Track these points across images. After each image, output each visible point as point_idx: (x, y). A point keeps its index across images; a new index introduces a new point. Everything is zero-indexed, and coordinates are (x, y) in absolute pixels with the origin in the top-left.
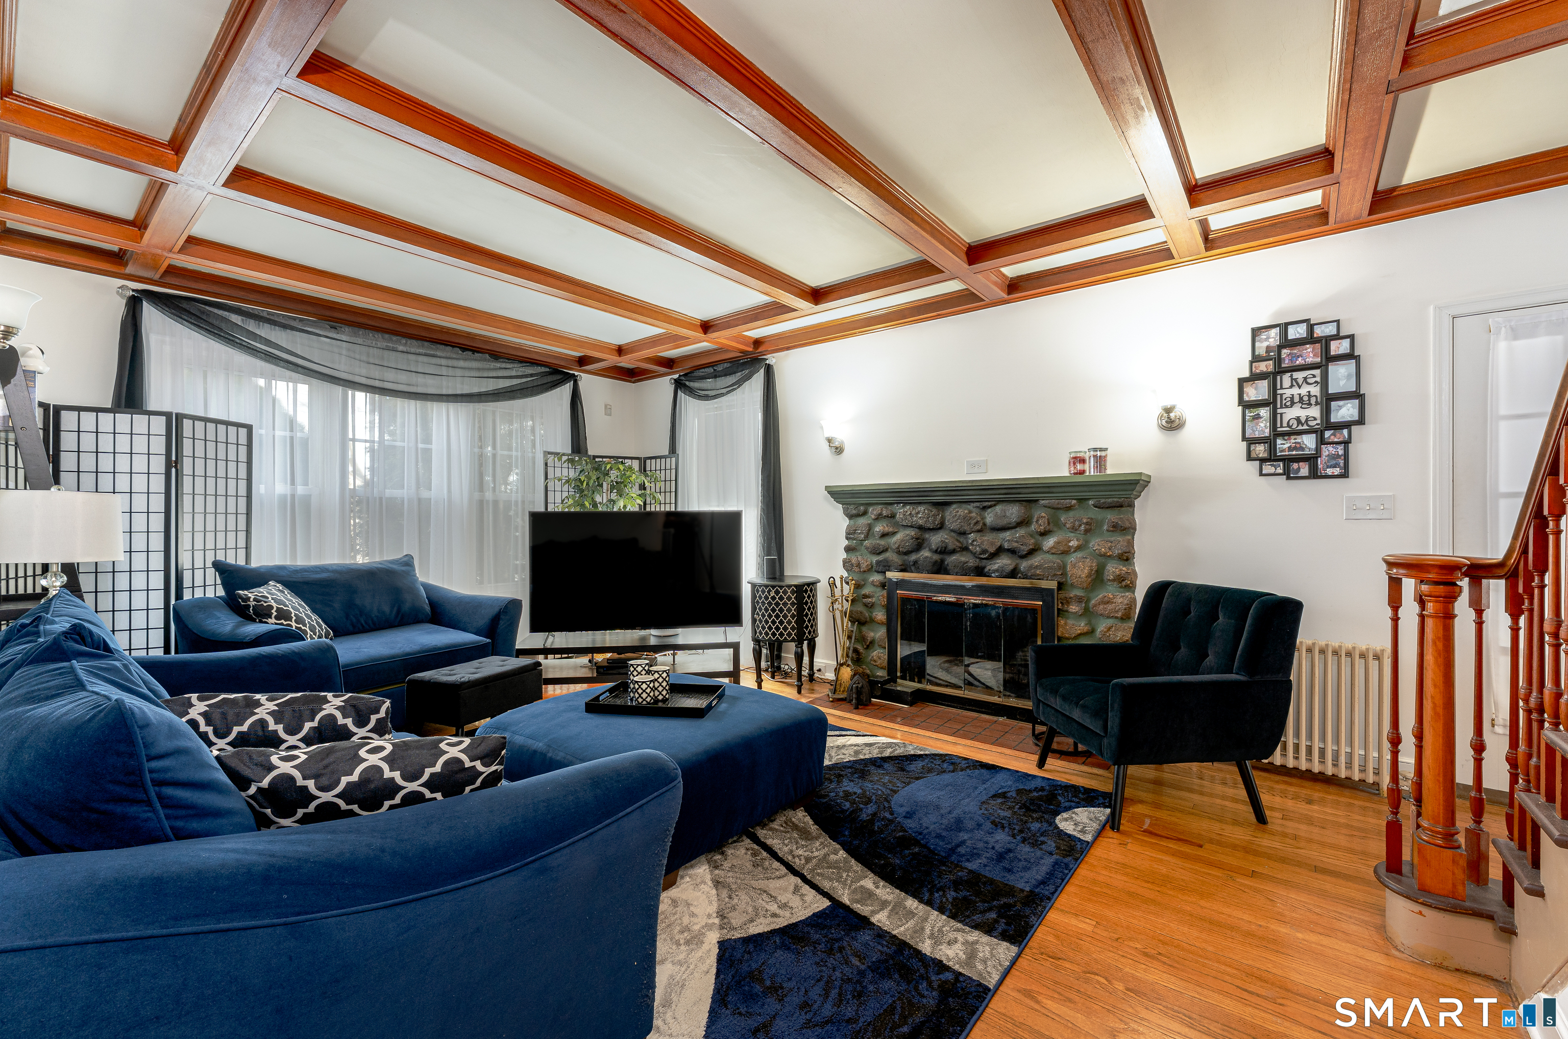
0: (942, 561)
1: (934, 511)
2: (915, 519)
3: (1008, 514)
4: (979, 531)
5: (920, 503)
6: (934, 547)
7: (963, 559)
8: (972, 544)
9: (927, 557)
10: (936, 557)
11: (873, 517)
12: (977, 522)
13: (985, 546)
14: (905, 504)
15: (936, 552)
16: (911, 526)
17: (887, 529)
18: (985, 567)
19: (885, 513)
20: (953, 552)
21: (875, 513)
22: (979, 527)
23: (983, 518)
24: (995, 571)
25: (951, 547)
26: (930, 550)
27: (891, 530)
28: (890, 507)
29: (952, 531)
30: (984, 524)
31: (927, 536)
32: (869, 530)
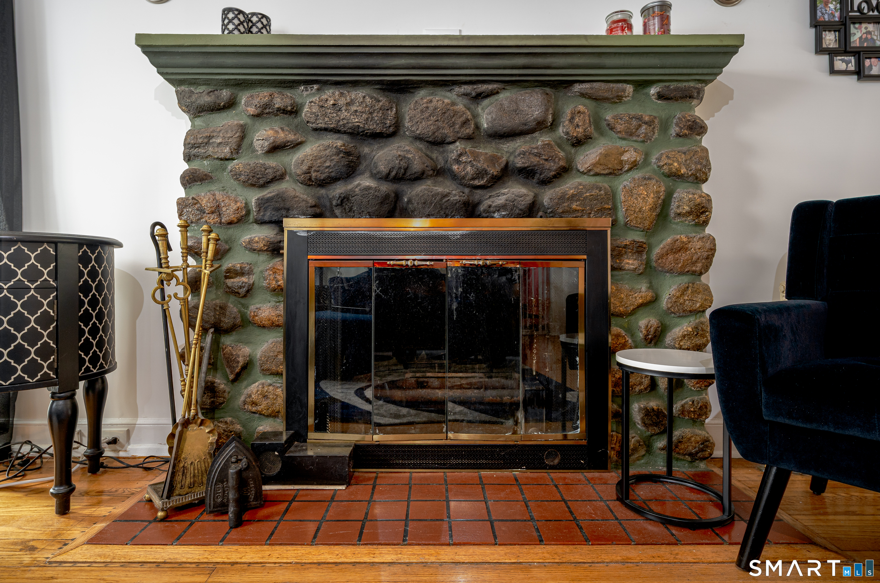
0: (398, 196)
1: (384, 101)
2: (344, 114)
3: (523, 107)
4: (469, 138)
5: (355, 84)
6: (383, 168)
7: (440, 189)
8: (457, 161)
9: (368, 188)
10: (385, 188)
11: (252, 110)
12: (466, 122)
13: (481, 164)
14: (324, 84)
15: (386, 178)
16: (336, 131)
17: (282, 136)
18: (479, 203)
19: (278, 103)
20: (420, 177)
21: (256, 101)
22: (469, 130)
23: (475, 116)
24: (499, 209)
25: (417, 166)
26: (374, 176)
27: (291, 137)
28: (288, 93)
29: (419, 138)
30: (477, 127)
31: (366, 150)
32: (242, 138)
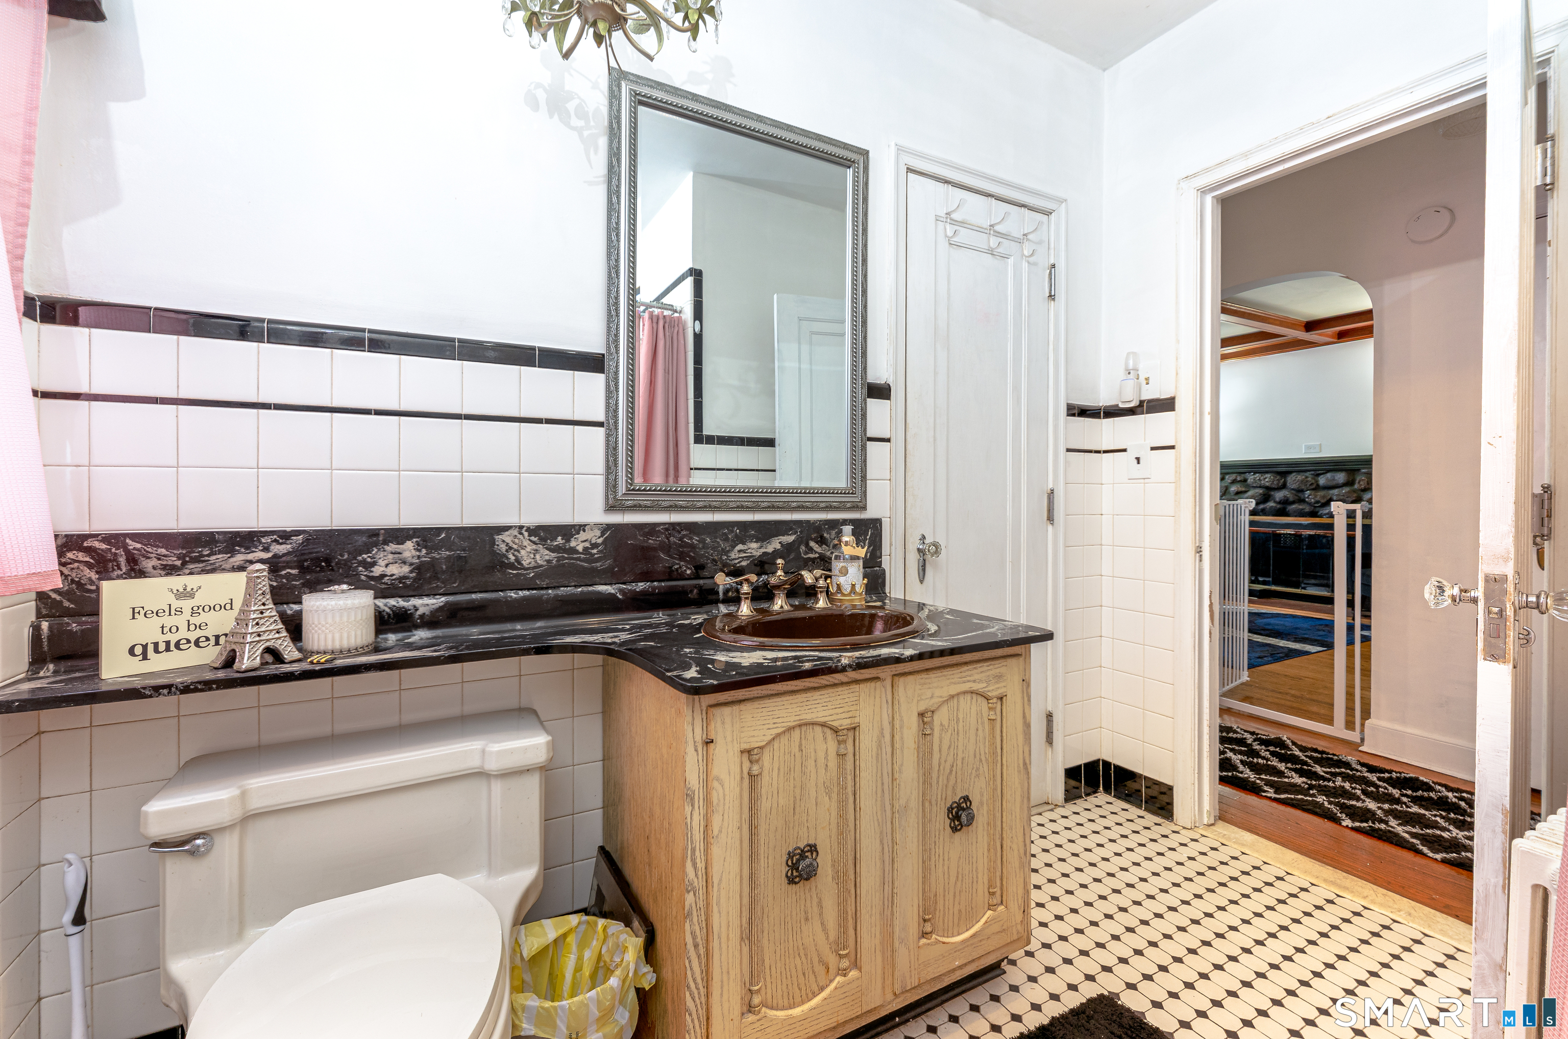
0: (1284, 509)
1: (1278, 477)
2: (1262, 482)
3: (1336, 478)
4: (1313, 489)
5: (1267, 472)
6: (1277, 500)
7: (1301, 507)
8: (1308, 497)
9: (1272, 507)
10: (1279, 506)
11: (1229, 481)
12: (1312, 484)
13: (1318, 498)
14: (1255, 473)
15: (1279, 503)
16: (1260, 487)
17: (1241, 489)
18: (1318, 512)
19: (1239, 479)
20: (1293, 503)
21: (1231, 478)
22: (1313, 487)
23: (1317, 481)
24: (1325, 514)
25: (1291, 499)
26: (1275, 502)
27: (1243, 489)
28: (1243, 475)
29: (1293, 489)
30: (1318, 485)
31: (1272, 493)
32: (1226, 490)
